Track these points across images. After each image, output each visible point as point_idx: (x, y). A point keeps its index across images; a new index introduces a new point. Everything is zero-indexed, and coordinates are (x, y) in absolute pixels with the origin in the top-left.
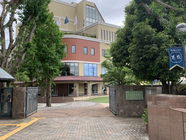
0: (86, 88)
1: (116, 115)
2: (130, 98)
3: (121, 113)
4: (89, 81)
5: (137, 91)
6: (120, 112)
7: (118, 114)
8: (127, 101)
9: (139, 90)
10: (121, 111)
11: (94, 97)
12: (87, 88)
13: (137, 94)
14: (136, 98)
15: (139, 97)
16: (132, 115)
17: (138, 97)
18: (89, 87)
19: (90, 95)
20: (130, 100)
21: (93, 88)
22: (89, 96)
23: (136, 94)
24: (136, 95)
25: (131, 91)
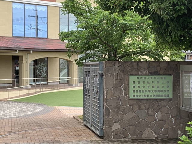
0: (17, 68)
1: (101, 137)
2: (138, 94)
3: (116, 133)
4: (27, 51)
5: (157, 77)
6: (114, 128)
7: (108, 136)
8: (131, 102)
9: (164, 74)
10: (116, 126)
11: (37, 92)
12: (21, 68)
13: (158, 82)
14: (155, 94)
15: (162, 91)
16: (144, 136)
17: (159, 91)
18: (24, 65)
19: (30, 87)
20: (138, 98)
21: (35, 70)
22: (27, 88)
23: (156, 85)
24: (156, 87)
25: (143, 77)
